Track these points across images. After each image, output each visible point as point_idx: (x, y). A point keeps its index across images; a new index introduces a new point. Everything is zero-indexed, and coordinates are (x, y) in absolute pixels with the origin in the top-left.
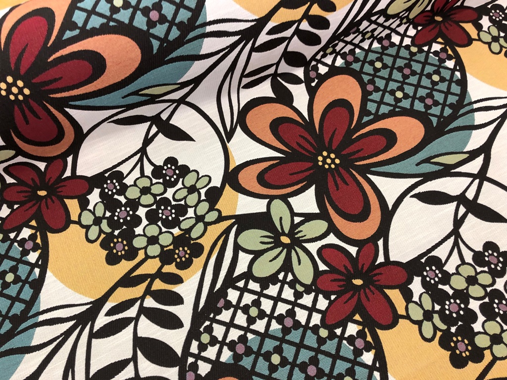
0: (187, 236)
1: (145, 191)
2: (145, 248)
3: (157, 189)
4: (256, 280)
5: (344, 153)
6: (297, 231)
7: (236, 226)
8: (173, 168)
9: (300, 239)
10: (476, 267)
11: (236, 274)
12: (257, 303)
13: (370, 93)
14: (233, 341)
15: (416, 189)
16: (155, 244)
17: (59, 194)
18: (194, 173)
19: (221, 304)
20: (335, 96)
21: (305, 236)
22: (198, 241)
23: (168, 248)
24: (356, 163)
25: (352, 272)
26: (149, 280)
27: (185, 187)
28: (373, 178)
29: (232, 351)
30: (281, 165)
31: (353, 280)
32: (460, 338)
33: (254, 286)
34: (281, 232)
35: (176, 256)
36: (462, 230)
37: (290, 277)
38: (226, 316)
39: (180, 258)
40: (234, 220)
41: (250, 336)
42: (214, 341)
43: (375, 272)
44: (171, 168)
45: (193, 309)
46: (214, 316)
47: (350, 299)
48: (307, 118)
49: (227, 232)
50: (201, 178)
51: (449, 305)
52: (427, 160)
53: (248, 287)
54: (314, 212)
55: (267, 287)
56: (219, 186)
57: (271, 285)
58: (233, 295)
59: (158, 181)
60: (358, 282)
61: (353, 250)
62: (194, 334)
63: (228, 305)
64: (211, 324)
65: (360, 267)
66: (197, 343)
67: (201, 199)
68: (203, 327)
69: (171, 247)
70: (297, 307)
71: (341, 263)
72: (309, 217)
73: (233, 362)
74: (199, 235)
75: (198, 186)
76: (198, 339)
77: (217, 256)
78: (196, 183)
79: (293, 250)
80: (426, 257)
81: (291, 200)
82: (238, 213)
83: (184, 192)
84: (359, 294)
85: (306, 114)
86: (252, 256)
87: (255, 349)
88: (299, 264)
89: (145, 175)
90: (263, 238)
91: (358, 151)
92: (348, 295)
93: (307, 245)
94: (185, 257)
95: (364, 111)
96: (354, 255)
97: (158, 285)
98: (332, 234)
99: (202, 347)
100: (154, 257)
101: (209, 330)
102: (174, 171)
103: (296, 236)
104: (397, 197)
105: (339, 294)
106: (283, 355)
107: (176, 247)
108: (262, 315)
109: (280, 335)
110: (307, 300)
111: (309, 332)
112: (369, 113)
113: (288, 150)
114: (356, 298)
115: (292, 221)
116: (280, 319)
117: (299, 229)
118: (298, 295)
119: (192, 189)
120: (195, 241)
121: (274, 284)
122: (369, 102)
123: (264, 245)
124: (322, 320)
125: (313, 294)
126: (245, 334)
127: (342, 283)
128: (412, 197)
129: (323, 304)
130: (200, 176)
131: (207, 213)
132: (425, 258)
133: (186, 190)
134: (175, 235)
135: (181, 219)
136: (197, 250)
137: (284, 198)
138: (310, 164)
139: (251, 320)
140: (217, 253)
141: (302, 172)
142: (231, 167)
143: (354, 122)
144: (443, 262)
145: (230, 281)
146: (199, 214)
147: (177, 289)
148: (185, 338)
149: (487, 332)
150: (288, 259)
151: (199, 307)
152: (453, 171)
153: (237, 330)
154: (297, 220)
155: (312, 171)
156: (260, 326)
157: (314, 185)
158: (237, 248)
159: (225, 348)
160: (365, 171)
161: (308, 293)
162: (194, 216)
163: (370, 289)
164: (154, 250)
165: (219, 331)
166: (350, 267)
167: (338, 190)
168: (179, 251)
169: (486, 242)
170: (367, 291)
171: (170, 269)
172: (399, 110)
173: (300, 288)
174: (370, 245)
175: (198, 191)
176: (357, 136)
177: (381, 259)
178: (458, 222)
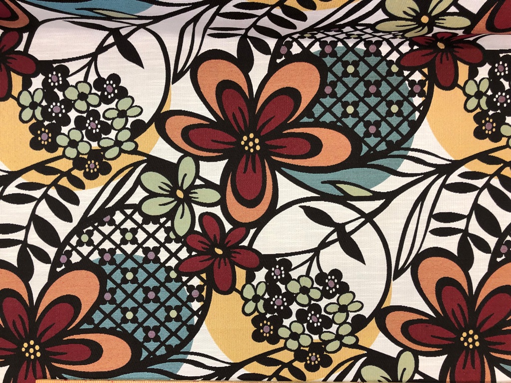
0: (102, 153)
1: (83, 97)
2: (65, 148)
3: (93, 100)
4: (142, 214)
5: (268, 143)
6: (193, 191)
7: (145, 164)
8: (114, 86)
9: (192, 199)
10: (315, 283)
11: (128, 202)
12: (134, 231)
13: (325, 96)
14: (104, 250)
15: (308, 202)
16: (73, 148)
17: (8, 64)
18: (130, 99)
19: (107, 219)
20: (289, 84)
21: (198, 198)
22: (109, 162)
23: (83, 156)
24: (272, 157)
25: (218, 242)
26: (59, 175)
27: (117, 109)
28: (278, 175)
29: (100, 256)
30: (209, 128)
31: (216, 248)
32: (269, 323)
33: (138, 217)
34: (180, 186)
35: (87, 166)
36: (322, 252)
37: (169, 224)
38: (107, 229)
39: (90, 169)
40: (146, 158)
41: (118, 252)
42: (90, 243)
43: (235, 250)
44: (112, 85)
45: (84, 213)
46: (98, 226)
47: (206, 260)
48: (254, 94)
49: (136, 165)
50: (134, 107)
51: (276, 299)
52: (333, 183)
53: (133, 217)
54: (215, 183)
55: (148, 224)
56: (146, 122)
57: (151, 223)
58: (118, 217)
59: (96, 92)
60: (219, 251)
61: (228, 227)
62: (77, 231)
63: (112, 222)
64: (93, 230)
65: (226, 241)
66: (78, 239)
67: (126, 127)
68: (86, 229)
69: (86, 157)
70: (163, 248)
71: (213, 232)
72: (208, 184)
73: (98, 263)
74: (112, 157)
75: (129, 113)
76: (80, 236)
77: (119, 181)
78: (128, 110)
79: (181, 205)
80: (282, 258)
81: (202, 164)
82: (151, 153)
83: (114, 114)
84: (215, 260)
85: (255, 89)
86: (147, 194)
87: (118, 262)
88: (181, 218)
89: (88, 81)
90: (162, 184)
91: (281, 147)
92: (206, 257)
93: (195, 206)
94: (93, 169)
95: (308, 111)
96: (227, 231)
97: (64, 182)
98: (219, 206)
99: (80, 243)
100: (69, 158)
101: (90, 234)
102: (114, 89)
103: (190, 195)
104: (289, 201)
105: (200, 253)
106: (136, 276)
107: (90, 159)
108: (134, 241)
109: (141, 262)
110: (173, 247)
111: (163, 269)
112: (311, 115)
113: (222, 117)
114: (211, 261)
115: (194, 181)
116: (146, 251)
117: (196, 191)
118: (168, 240)
119: (122, 114)
120: (106, 161)
121: (154, 223)
122: (318, 104)
123: (161, 190)
124: (177, 266)
125: (180, 244)
126: (116, 249)
127: (206, 247)
128: (300, 206)
129: (183, 254)
130: (134, 105)
131: (126, 141)
132: (280, 258)
133: (117, 112)
134: (93, 148)
135: (103, 136)
136: (105, 169)
137: (197, 159)
138: (234, 140)
139: (124, 241)
140: (120, 179)
141: (224, 143)
142: (164, 110)
143: (294, 118)
144: (293, 267)
145: (121, 206)
146: (119, 138)
147: (78, 192)
148: (70, 231)
149: (292, 328)
150: (174, 210)
151: (89, 213)
152: (349, 202)
153: (111, 243)
154: (198, 182)
155: (232, 147)
156: (129, 248)
157: (228, 160)
158: (138, 182)
159: (96, 252)
160: (277, 167)
161: (177, 242)
162: (114, 139)
163: (225, 260)
164: (71, 152)
165: (97, 238)
166: (218, 238)
167: (244, 173)
168: (91, 163)
169: (336, 269)
170: (222, 261)
171: (78, 173)
172: (341, 125)
173: (172, 236)
174: (243, 229)
175: (127, 118)
176: (287, 133)
177: (245, 243)
178: (324, 244)
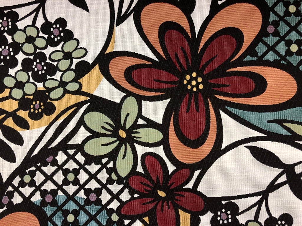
0: (47, 94)
1: (30, 40)
2: (12, 89)
3: (40, 43)
4: (84, 154)
5: (211, 81)
6: (136, 130)
7: (89, 104)
8: (61, 29)
9: (135, 139)
11: (71, 142)
12: (76, 172)
13: (267, 35)
14: (46, 191)
15: (254, 142)
16: (20, 89)
18: (75, 42)
19: (50, 159)
20: (233, 24)
21: (140, 138)
22: (54, 102)
23: (28, 97)
24: (216, 96)
25: (161, 184)
26: (5, 115)
27: (63, 51)
28: (223, 115)
29: (42, 197)
30: (152, 68)
31: (158, 191)
33: (80, 158)
34: (122, 125)
35: (32, 106)
36: (271, 195)
37: (111, 165)
38: (49, 170)
39: (35, 110)
40: (90, 98)
41: (60, 193)
42: (32, 183)
43: (179, 193)
44: (58, 29)
45: (28, 154)
46: (41, 166)
47: (148, 203)
48: (197, 34)
49: (79, 105)
50: (79, 49)
52: (280, 122)
53: (75, 157)
54: (157, 122)
55: (90, 164)
56: (91, 63)
57: (93, 164)
58: (61, 157)
59: (43, 35)
60: (162, 194)
61: (171, 168)
62: (20, 172)
63: (54, 163)
64: (36, 171)
65: (169, 184)
66: (20, 179)
67: (71, 68)
68: (29, 170)
69: (31, 97)
70: (105, 189)
71: (156, 173)
72: (151, 124)
73: (39, 205)
74: (56, 97)
75: (74, 55)
76: (22, 177)
77: (63, 121)
78: (73, 51)
79: (124, 145)
80: (228, 201)
81: (144, 103)
82: (95, 94)
83: (60, 55)
84: (158, 203)
85: (197, 29)
86: (90, 134)
87: (59, 204)
88: (123, 158)
89: (36, 26)
90: (105, 124)
91: (225, 86)
92: (149, 200)
93: (138, 147)
94: (38, 110)
95: (251, 50)
96: (170, 173)
97: (9, 122)
98: (162, 146)
99: (22, 184)
100: (15, 99)
101: (33, 174)
102: (60, 32)
103: (133, 135)
104: (234, 141)
105: (142, 196)
106: (78, 218)
107: (35, 99)
108: (76, 182)
109: (82, 203)
110: (115, 188)
111: (104, 212)
112: (254, 54)
113: (164, 57)
114: (153, 204)
115: (136, 120)
116: (88, 192)
117: (138, 130)
118: (110, 181)
119: (68, 56)
120: (51, 101)
121: (96, 164)
122: (260, 43)
123: (103, 130)
124: (119, 208)
125: (122, 186)
126: (57, 190)
127: (149, 189)
128: (246, 147)
129: (125, 196)
130: (79, 47)
131: (71, 82)
132: (226, 202)
133: (63, 54)
134: (38, 89)
135: (49, 77)
136: (50, 109)
137: (139, 99)
138: (175, 79)
139: (66, 182)
140: (64, 119)
141: (166, 82)
142: (108, 51)
143: (237, 57)
144: (240, 211)
145: (64, 146)
146: (64, 79)
147: (23, 132)
148: (12, 171)
150: (117, 150)
151: (32, 153)
152: (297, 142)
153: (53, 184)
154: (141, 122)
155: (174, 86)
156: (71, 189)
157: (170, 99)
158: (81, 122)
159: (38, 193)
160: (220, 106)
161: (119, 183)
162: (59, 80)
163: (168, 203)
164: (18, 93)
165: (39, 178)
166: (161, 180)
167: (187, 112)
168: (36, 103)
169: (286, 214)
170: (165, 204)
171: (23, 114)
172: (285, 63)
173: (114, 176)
174: (187, 171)
175: (72, 59)
176: (231, 71)
177: (190, 185)
178: (273, 187)
